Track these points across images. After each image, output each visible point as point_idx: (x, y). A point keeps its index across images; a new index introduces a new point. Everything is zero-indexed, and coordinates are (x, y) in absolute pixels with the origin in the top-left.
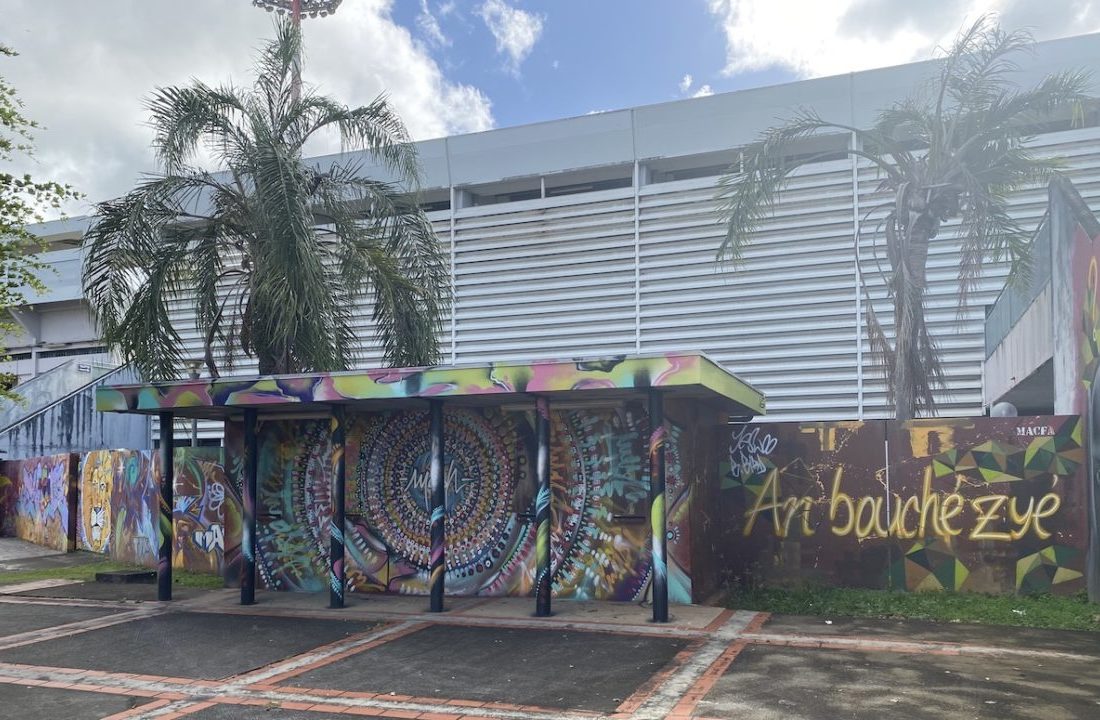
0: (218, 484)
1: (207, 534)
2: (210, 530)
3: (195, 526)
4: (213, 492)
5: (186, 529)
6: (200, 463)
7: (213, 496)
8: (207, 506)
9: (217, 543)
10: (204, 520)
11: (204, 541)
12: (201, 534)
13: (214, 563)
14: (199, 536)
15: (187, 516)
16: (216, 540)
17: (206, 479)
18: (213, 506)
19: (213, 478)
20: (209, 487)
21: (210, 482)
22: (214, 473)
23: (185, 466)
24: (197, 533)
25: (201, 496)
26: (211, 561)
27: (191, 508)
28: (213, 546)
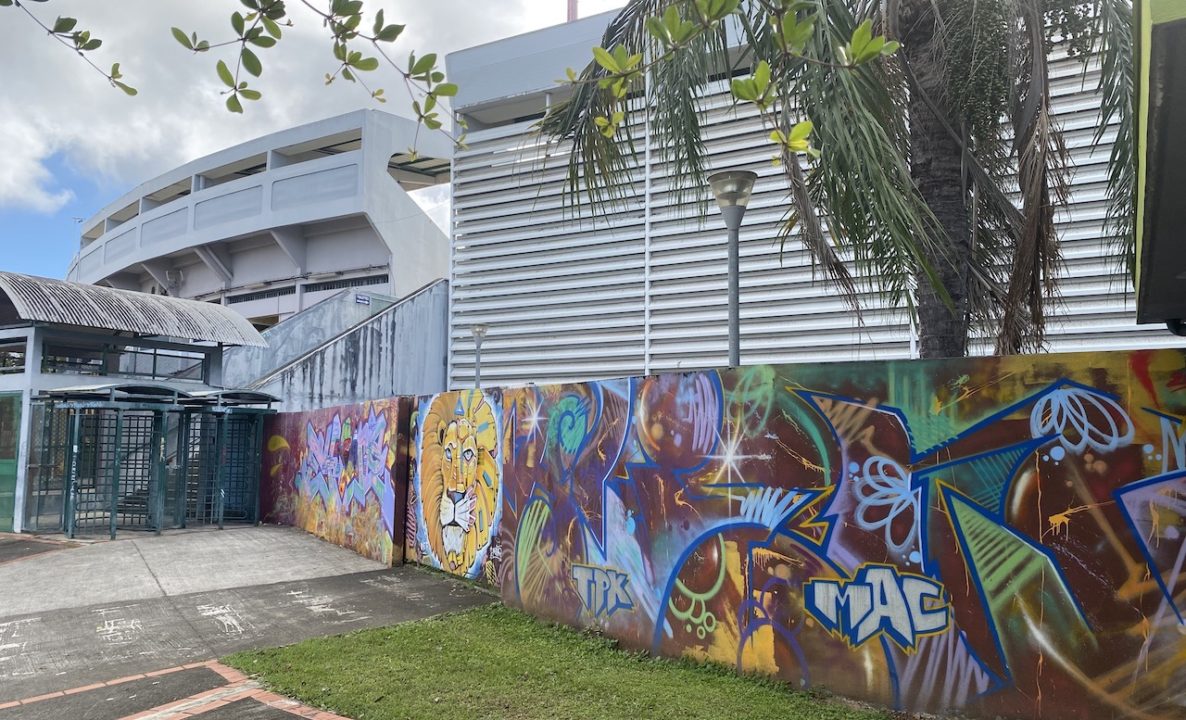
0: (883, 460)
1: (851, 591)
2: (860, 580)
3: (813, 568)
4: (869, 479)
5: (783, 572)
6: (825, 405)
7: (868, 490)
8: (850, 517)
9: (885, 622)
10: (840, 553)
11: (844, 610)
12: (833, 590)
13: (875, 671)
14: (825, 597)
15: (786, 541)
16: (880, 611)
17: (845, 444)
18: (869, 517)
19: (867, 442)
20: (854, 467)
21: (859, 454)
22: (870, 431)
23: (776, 411)
24: (819, 589)
25: (829, 489)
26: (869, 665)
27: (799, 520)
28: (872, 623)
